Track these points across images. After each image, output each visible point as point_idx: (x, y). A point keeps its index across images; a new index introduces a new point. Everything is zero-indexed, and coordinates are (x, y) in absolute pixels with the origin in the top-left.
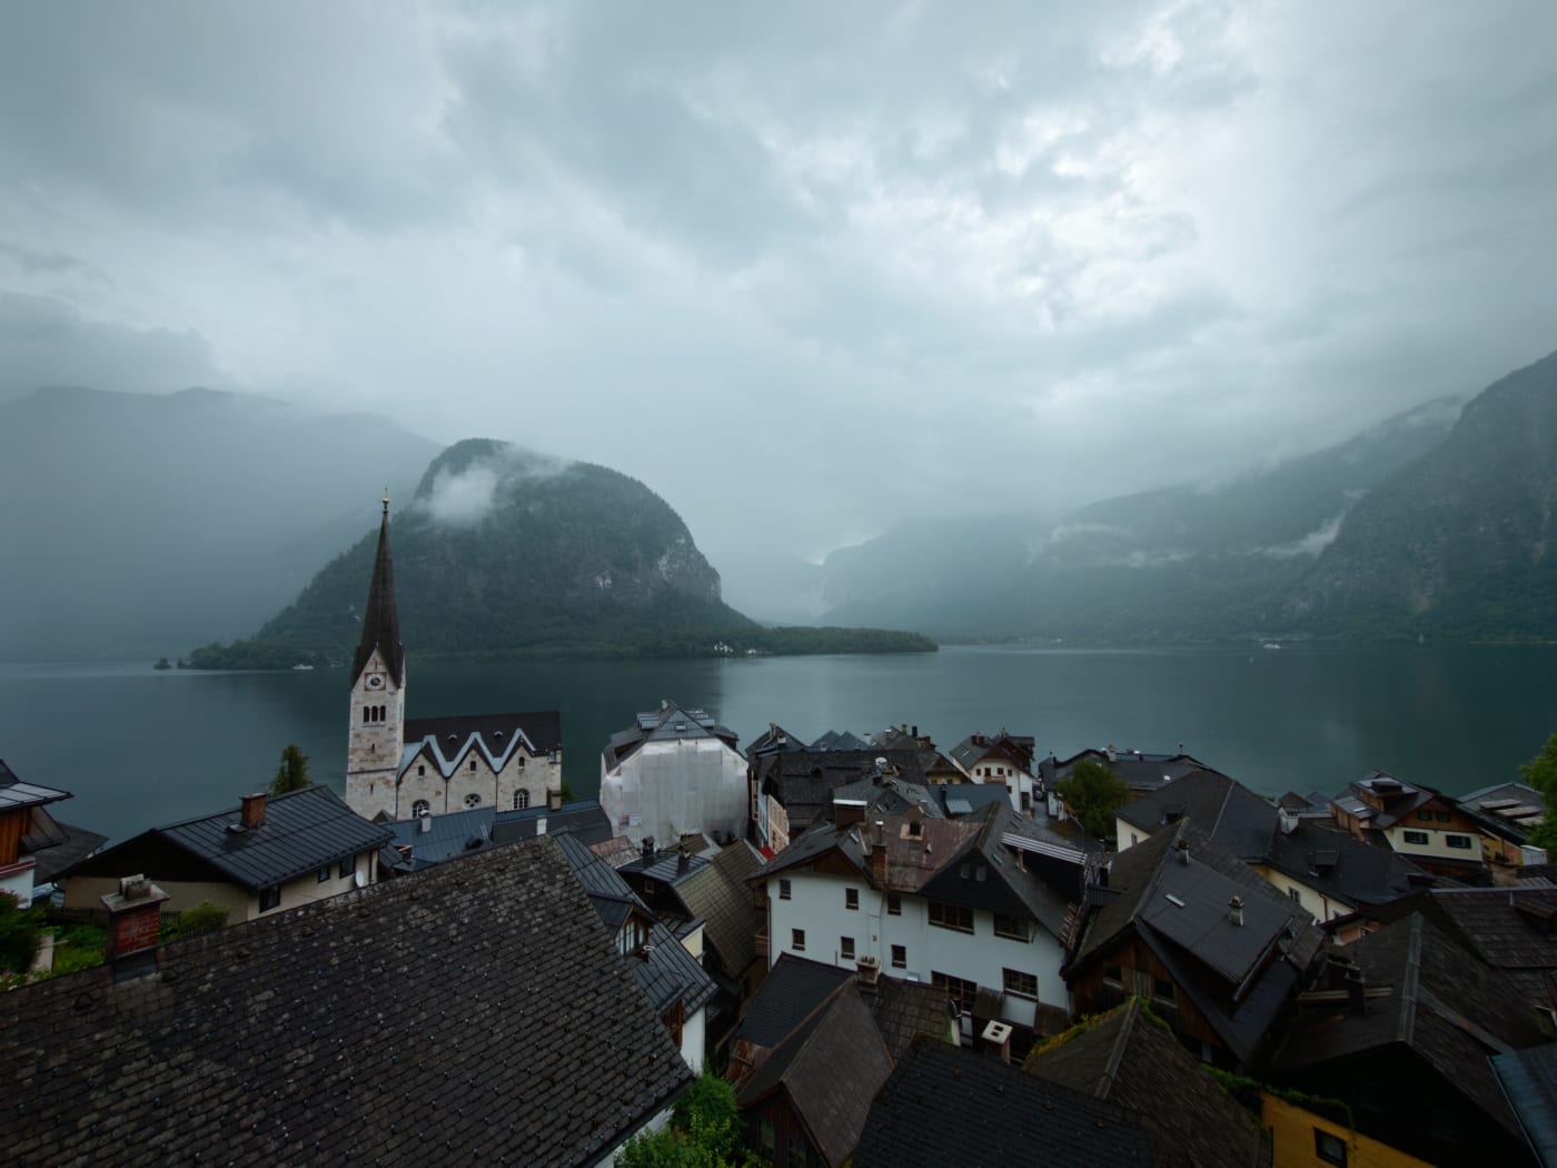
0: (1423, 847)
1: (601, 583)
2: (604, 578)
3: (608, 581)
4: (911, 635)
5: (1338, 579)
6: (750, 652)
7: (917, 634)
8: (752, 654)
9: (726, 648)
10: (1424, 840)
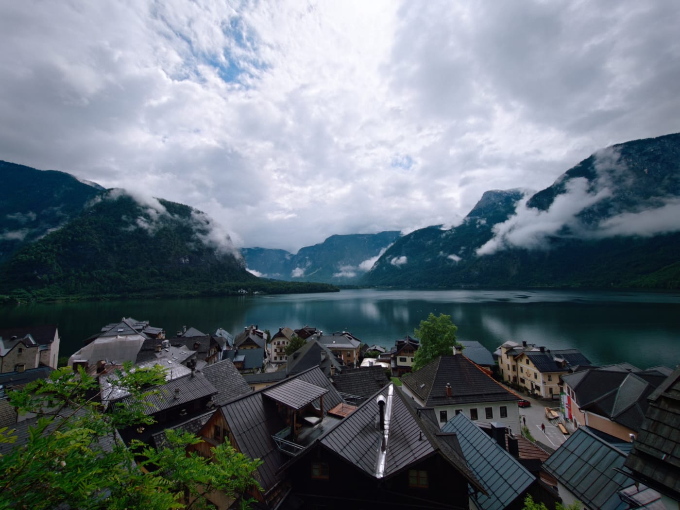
0: (405, 363)
1: (183, 261)
2: (185, 258)
3: (188, 260)
4: (329, 285)
5: (488, 263)
6: (256, 293)
7: (331, 285)
8: (257, 294)
9: (244, 291)
10: (405, 360)
